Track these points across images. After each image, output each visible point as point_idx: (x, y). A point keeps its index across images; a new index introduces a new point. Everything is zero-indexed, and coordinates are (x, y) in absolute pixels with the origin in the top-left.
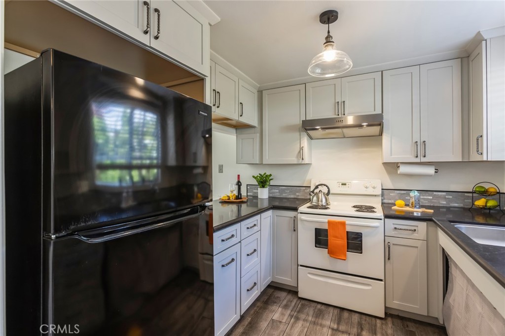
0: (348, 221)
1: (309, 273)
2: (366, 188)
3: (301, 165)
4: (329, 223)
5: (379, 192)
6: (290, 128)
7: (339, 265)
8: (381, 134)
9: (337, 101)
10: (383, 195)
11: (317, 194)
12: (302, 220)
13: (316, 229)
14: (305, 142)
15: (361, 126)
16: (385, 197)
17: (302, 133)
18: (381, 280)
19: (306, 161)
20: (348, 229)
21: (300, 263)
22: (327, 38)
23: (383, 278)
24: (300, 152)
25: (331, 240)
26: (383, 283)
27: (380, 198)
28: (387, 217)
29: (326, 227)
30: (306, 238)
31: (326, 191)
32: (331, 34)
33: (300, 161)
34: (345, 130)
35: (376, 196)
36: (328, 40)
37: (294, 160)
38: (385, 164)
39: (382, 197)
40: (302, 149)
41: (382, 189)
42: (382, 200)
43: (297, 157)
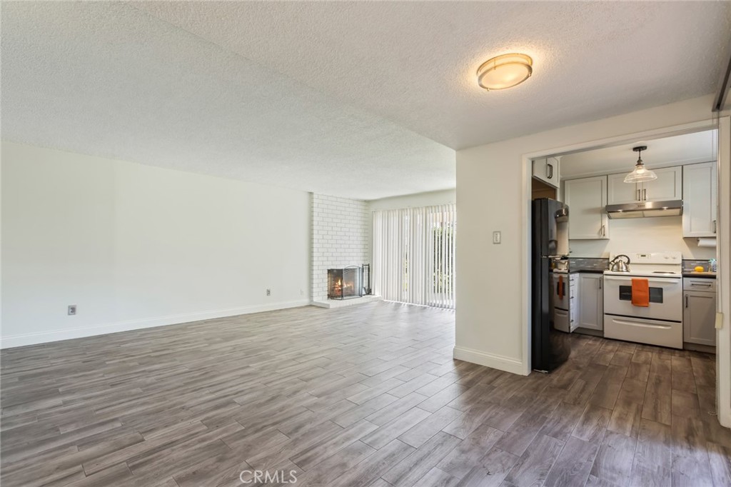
0: (649, 279)
1: (614, 319)
2: (666, 258)
3: (602, 240)
4: (633, 280)
5: (680, 262)
6: (593, 211)
7: (642, 312)
8: (681, 214)
9: (638, 189)
10: (683, 264)
11: (617, 263)
12: (607, 280)
13: (620, 287)
14: (606, 221)
15: (661, 209)
16: (686, 266)
17: (603, 215)
18: (680, 322)
19: (607, 237)
20: (650, 285)
21: (605, 312)
22: (638, 161)
23: (681, 320)
24: (601, 229)
25: (635, 293)
26: (681, 324)
27: (680, 267)
28: (684, 276)
29: (630, 284)
30: (612, 293)
31: (626, 260)
32: (641, 159)
33: (602, 237)
34: (645, 212)
35: (676, 265)
36: (639, 163)
37: (596, 236)
38: (685, 238)
39: (683, 265)
40: (603, 227)
41: (683, 260)
42: (682, 269)
43: (599, 233)
